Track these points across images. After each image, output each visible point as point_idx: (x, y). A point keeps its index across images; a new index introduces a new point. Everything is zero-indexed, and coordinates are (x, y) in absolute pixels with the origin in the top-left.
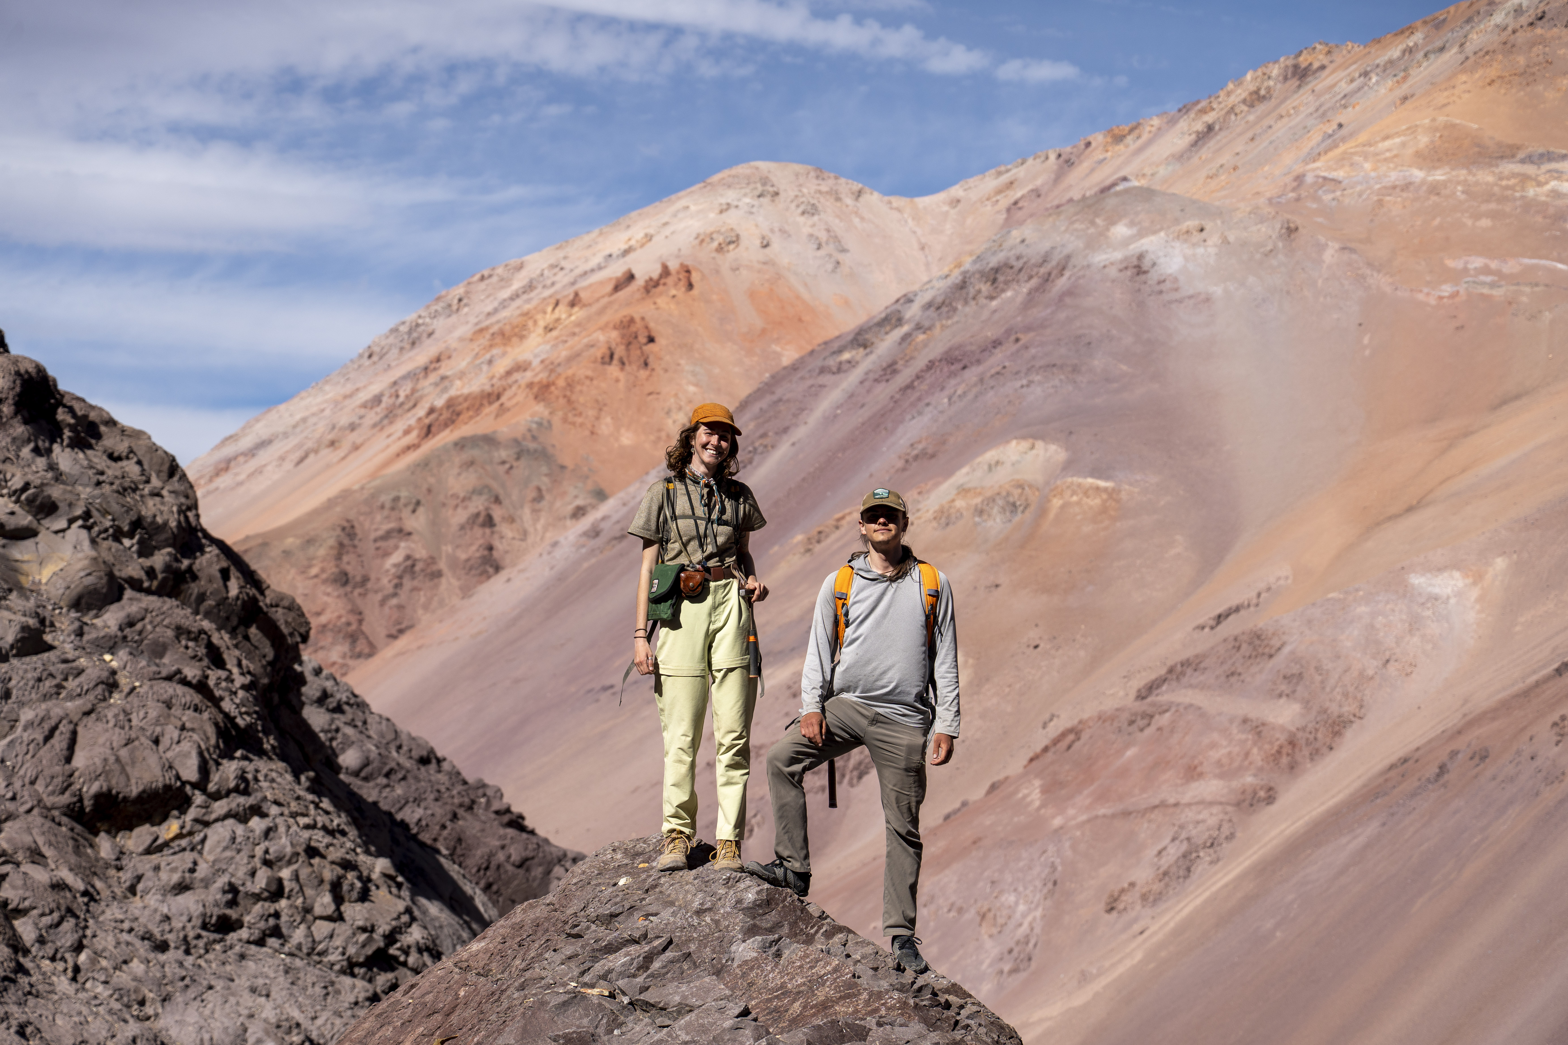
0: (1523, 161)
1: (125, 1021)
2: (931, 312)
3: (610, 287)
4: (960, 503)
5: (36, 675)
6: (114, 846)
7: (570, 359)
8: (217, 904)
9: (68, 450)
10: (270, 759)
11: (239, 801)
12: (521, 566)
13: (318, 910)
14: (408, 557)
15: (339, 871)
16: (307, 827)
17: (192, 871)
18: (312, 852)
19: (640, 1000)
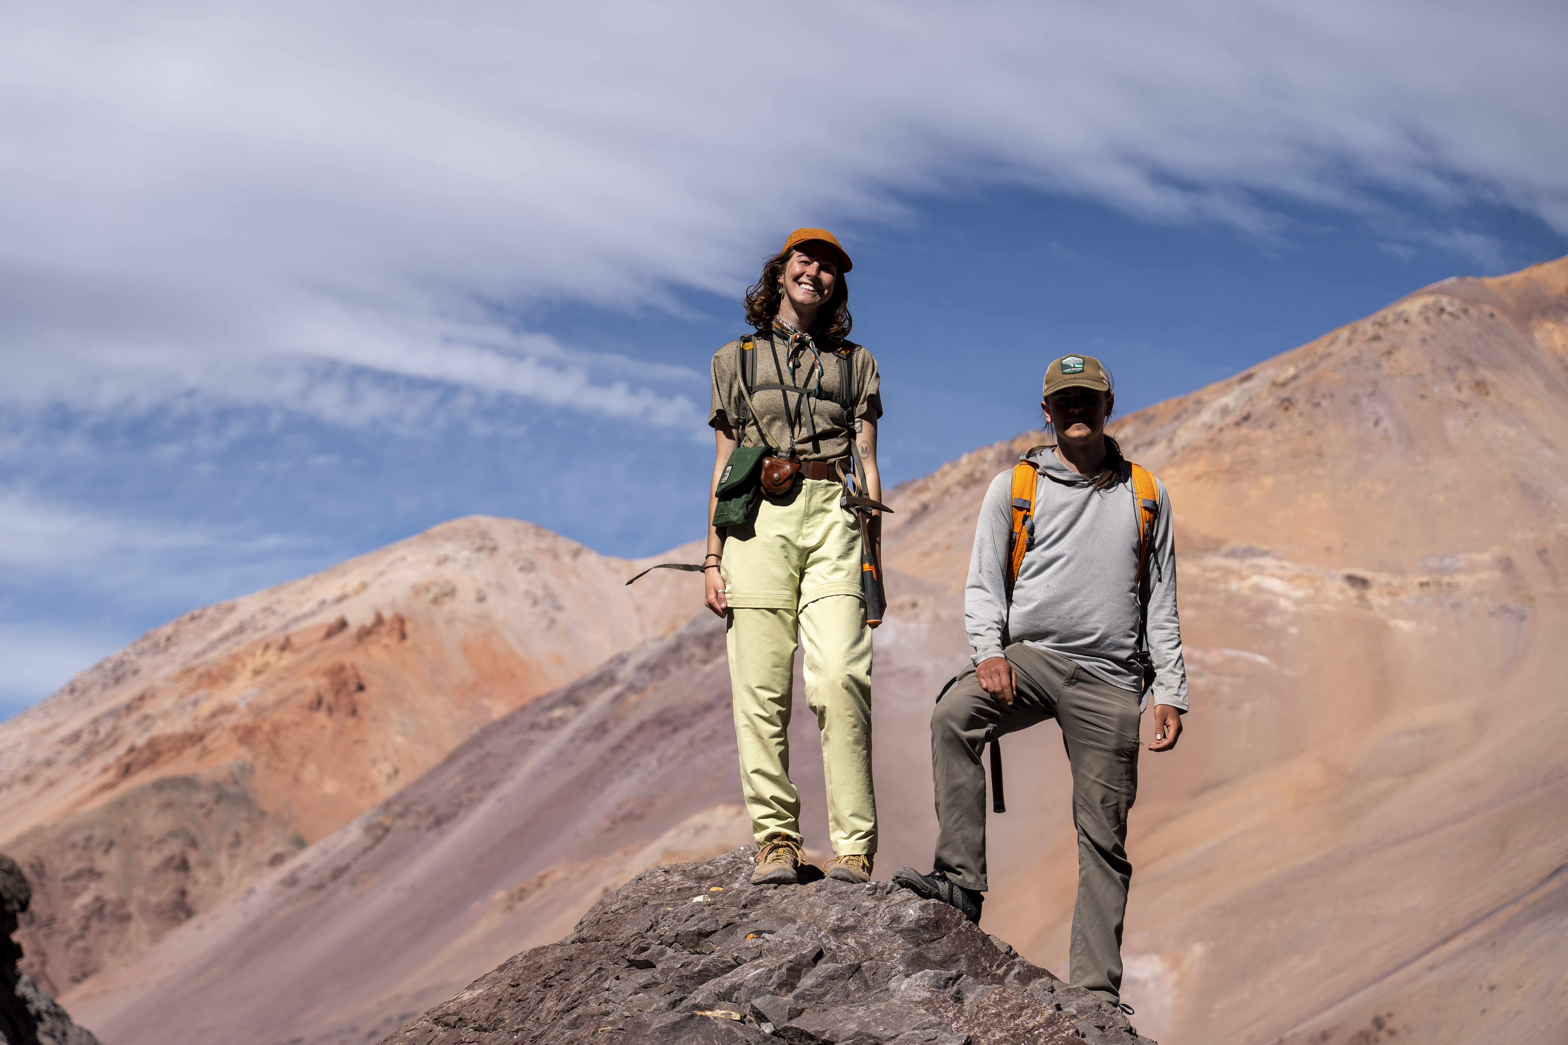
0: (1226, 555)
2: (645, 674)
3: (321, 633)
7: (277, 704)
12: (215, 912)
14: (97, 899)
19: (791, 1028)
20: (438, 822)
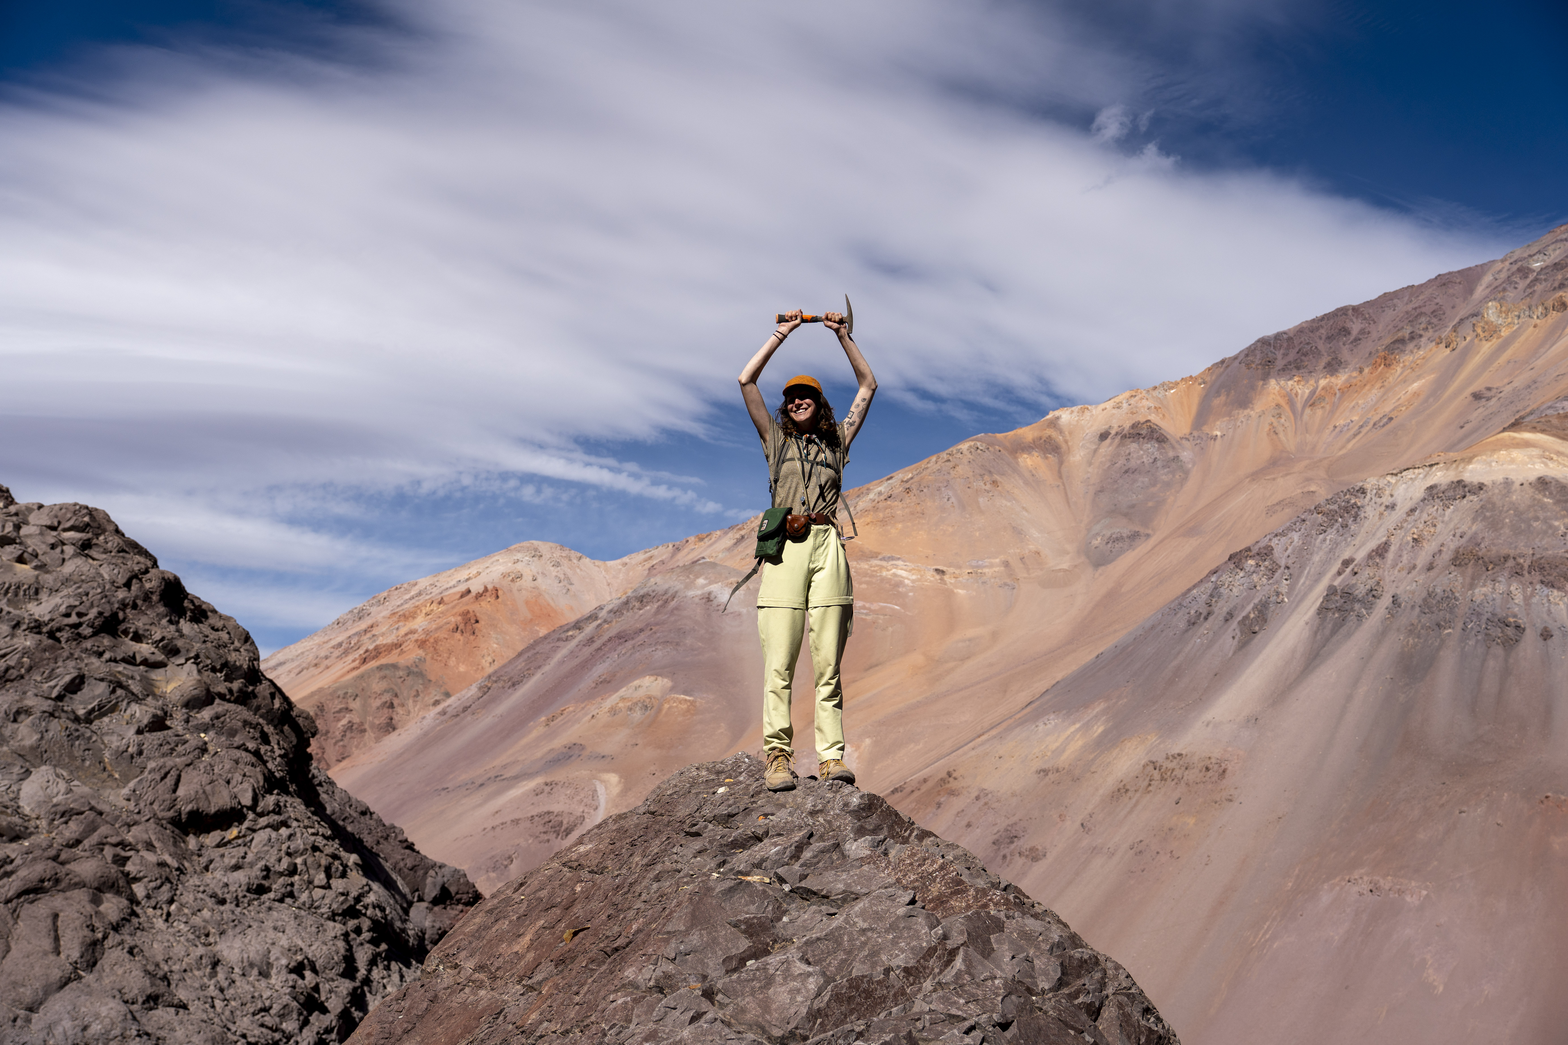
0: (881, 560)
1: (196, 946)
2: (611, 614)
3: (459, 596)
4: (621, 705)
5: (159, 742)
6: (198, 842)
7: (437, 629)
8: (257, 878)
9: (188, 623)
10: (293, 796)
11: (275, 818)
12: (406, 728)
13: (316, 882)
14: (350, 722)
15: (330, 860)
16: (313, 834)
17: (244, 858)
18: (315, 848)
19: (802, 887)
20: (514, 685)
